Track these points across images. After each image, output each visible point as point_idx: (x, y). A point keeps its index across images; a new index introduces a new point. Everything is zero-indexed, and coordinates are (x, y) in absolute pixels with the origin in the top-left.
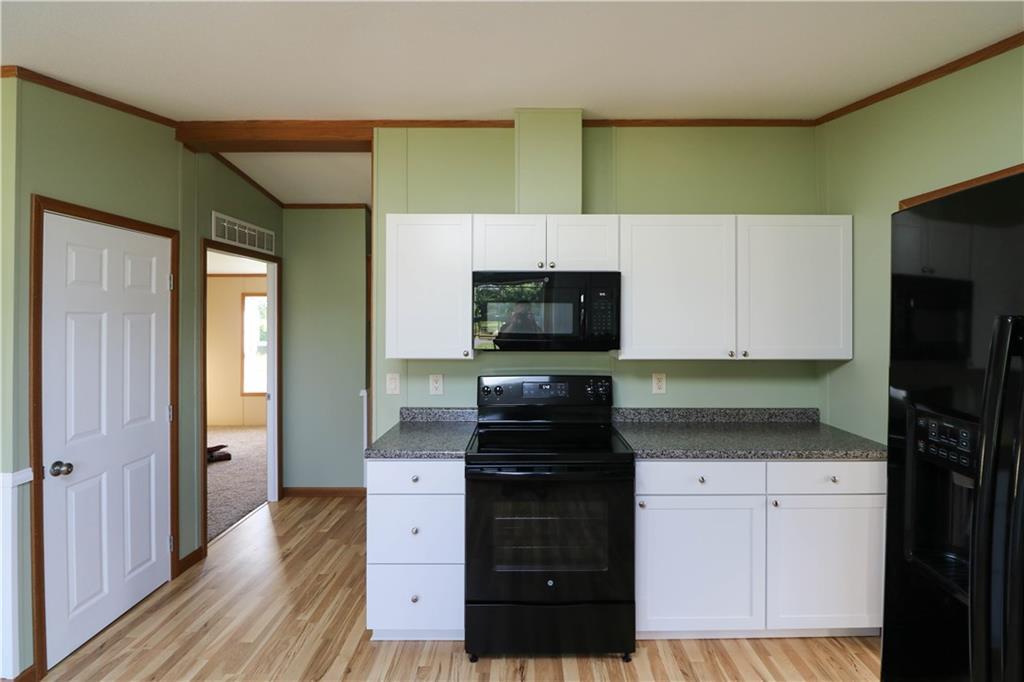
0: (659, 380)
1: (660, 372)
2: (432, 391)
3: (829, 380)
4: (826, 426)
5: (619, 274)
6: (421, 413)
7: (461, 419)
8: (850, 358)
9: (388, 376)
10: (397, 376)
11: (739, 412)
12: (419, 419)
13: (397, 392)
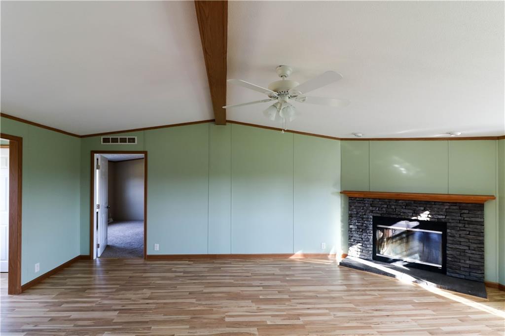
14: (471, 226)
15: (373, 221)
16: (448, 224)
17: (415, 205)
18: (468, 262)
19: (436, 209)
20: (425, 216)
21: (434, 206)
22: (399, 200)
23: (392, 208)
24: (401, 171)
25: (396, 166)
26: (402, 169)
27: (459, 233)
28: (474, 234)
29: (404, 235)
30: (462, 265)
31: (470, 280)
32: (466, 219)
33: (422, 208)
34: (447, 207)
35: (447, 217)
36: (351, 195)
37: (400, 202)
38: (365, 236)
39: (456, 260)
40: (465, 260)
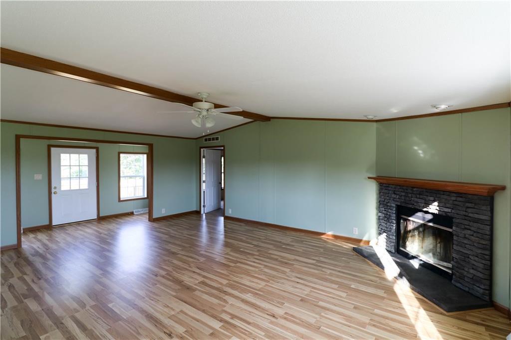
14: (475, 225)
15: (396, 210)
16: (454, 220)
17: (427, 194)
18: (472, 271)
19: (443, 200)
20: (434, 208)
21: (442, 196)
22: (414, 188)
23: (409, 197)
24: (419, 153)
25: (416, 148)
26: (420, 152)
27: (463, 232)
28: (479, 235)
29: (421, 229)
30: (465, 273)
31: (472, 295)
32: (470, 215)
33: (432, 198)
34: (454, 198)
35: (453, 211)
36: (381, 181)
37: (415, 190)
38: (389, 226)
39: (459, 266)
40: (469, 269)
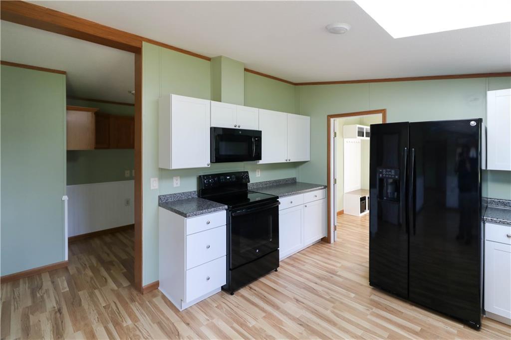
0: (258, 171)
1: (258, 169)
2: (175, 185)
3: (301, 167)
4: (299, 183)
5: (261, 131)
6: (171, 197)
7: (190, 197)
8: (309, 160)
9: (152, 179)
10: (157, 179)
11: (279, 181)
12: (170, 200)
13: (157, 187)
